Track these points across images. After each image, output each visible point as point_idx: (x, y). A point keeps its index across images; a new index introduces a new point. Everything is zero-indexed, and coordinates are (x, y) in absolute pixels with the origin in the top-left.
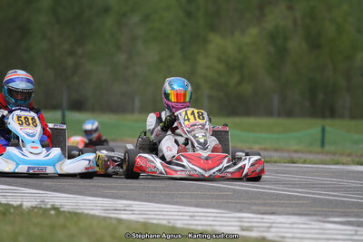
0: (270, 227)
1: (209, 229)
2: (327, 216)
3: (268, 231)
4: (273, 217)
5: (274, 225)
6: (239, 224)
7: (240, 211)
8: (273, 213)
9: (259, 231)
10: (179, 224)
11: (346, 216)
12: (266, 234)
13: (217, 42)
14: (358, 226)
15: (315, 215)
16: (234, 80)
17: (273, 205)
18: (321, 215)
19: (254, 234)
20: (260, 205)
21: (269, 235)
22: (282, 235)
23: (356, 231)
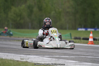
0: (28, 59)
1: (12, 59)
2: (44, 55)
3: (28, 60)
4: (29, 56)
5: (30, 58)
6: (20, 58)
7: (20, 54)
8: (29, 55)
9: (26, 60)
10: (4, 58)
11: (49, 55)
12: (27, 60)
13: (14, 9)
14: (52, 58)
15: (41, 55)
16: (18, 19)
17: (29, 53)
18: (42, 55)
19: (24, 60)
20: (26, 53)
21: (28, 61)
22: (32, 60)
23: (52, 59)
